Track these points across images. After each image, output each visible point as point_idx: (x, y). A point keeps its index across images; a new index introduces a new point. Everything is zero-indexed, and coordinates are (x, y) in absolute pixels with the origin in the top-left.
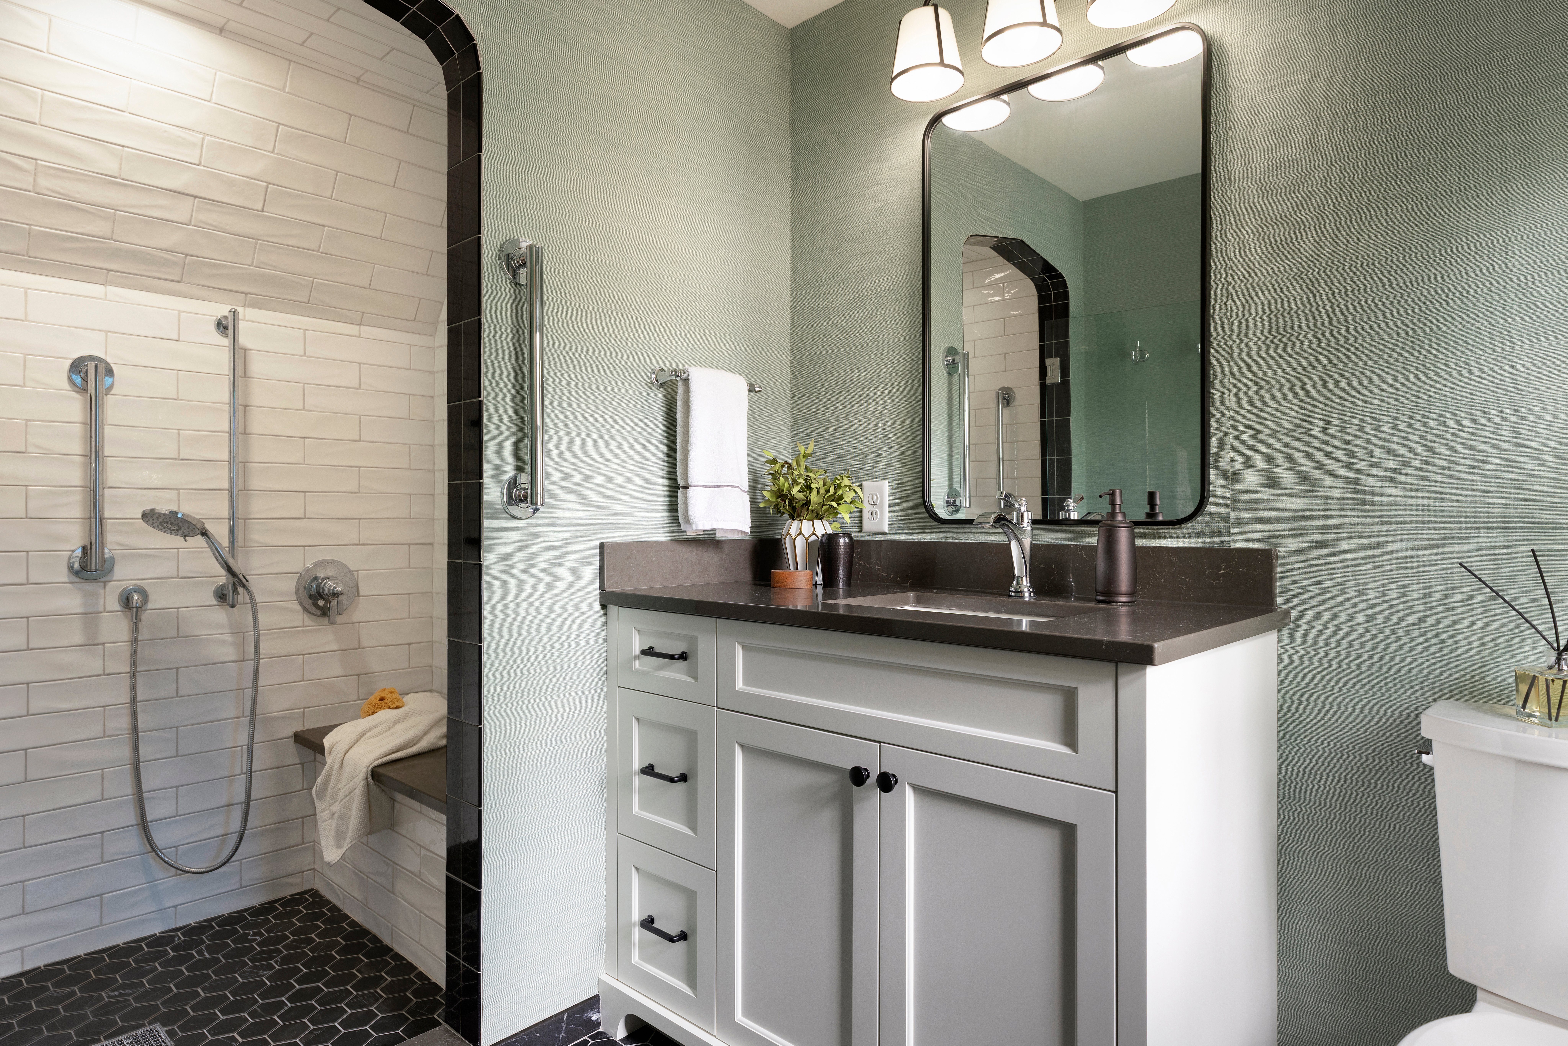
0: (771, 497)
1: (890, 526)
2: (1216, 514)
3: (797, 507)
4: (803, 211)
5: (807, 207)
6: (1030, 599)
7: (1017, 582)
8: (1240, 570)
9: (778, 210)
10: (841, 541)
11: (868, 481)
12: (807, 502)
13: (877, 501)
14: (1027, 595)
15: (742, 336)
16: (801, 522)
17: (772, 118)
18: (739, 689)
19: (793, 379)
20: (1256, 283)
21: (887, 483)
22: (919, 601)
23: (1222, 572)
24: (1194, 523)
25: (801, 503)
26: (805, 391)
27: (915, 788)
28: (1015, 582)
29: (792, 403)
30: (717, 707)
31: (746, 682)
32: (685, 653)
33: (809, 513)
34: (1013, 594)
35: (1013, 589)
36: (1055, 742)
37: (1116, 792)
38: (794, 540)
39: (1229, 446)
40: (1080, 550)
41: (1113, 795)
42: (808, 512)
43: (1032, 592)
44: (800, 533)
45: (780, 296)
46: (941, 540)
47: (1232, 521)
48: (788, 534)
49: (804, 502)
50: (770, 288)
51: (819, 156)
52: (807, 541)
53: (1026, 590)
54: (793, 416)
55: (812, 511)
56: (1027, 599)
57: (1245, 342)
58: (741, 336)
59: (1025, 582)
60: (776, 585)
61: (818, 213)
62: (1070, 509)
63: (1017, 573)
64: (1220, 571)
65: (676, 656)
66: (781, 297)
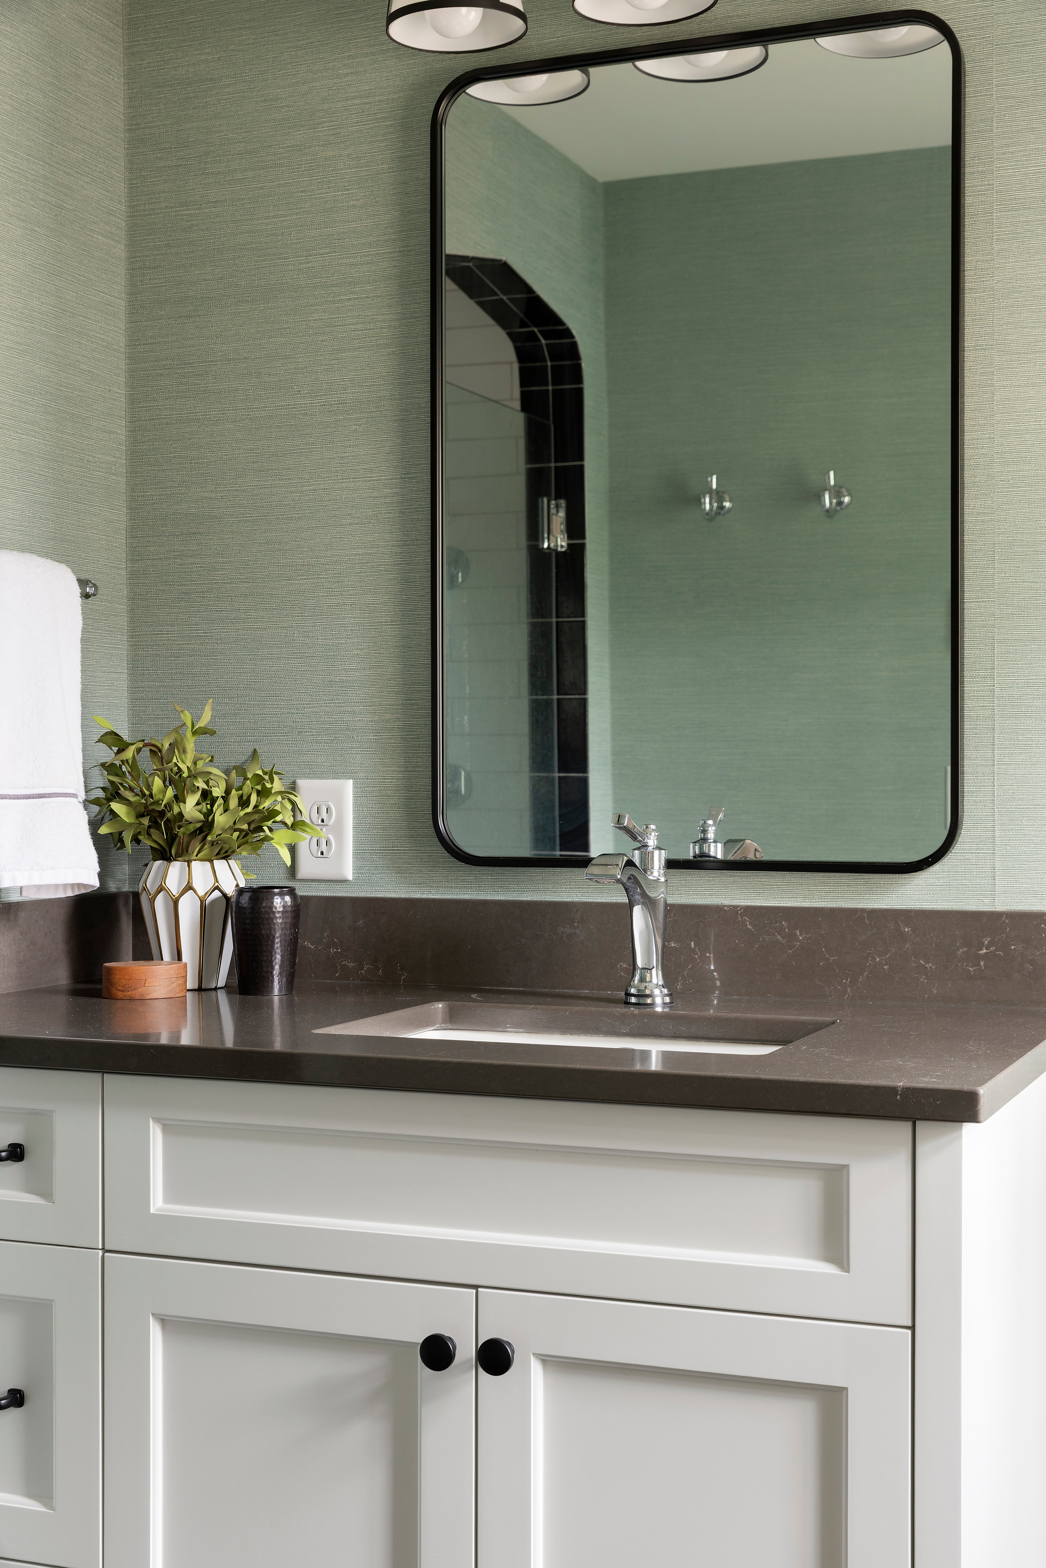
0: (128, 814)
1: (357, 868)
2: (972, 853)
3: (180, 834)
4: (156, 214)
5: (166, 207)
6: (664, 1008)
7: (641, 977)
8: (1013, 947)
9: (105, 207)
10: (279, 903)
11: (310, 778)
12: (207, 825)
13: (330, 818)
14: (658, 1000)
15: (43, 473)
16: (189, 866)
17: (92, 16)
18: (157, 1210)
19: (132, 560)
20: (1035, 470)
21: (350, 783)
22: (453, 1019)
23: (985, 951)
24: (936, 867)
25: (192, 828)
26: (162, 588)
27: (546, 1360)
28: (637, 979)
29: (132, 611)
30: (103, 1249)
31: (171, 1195)
32: (20, 1146)
33: (206, 847)
34: (633, 1000)
35: (633, 991)
36: (808, 1256)
37: (913, 1328)
38: (176, 903)
39: (994, 739)
40: (742, 915)
41: (908, 1333)
42: (204, 845)
43: (667, 995)
44: (189, 887)
45: (107, 387)
46: (467, 897)
47: (998, 865)
48: (161, 889)
49: (199, 825)
50: (90, 372)
51: (195, 108)
52: (202, 902)
53: (657, 992)
54: (132, 637)
55: (212, 844)
56: (659, 1009)
57: (1019, 567)
58: (41, 473)
59: (656, 977)
60: (120, 995)
61: (193, 225)
62: (709, 837)
63: (640, 963)
64: (981, 949)
65: (3, 1154)
66: (110, 390)
